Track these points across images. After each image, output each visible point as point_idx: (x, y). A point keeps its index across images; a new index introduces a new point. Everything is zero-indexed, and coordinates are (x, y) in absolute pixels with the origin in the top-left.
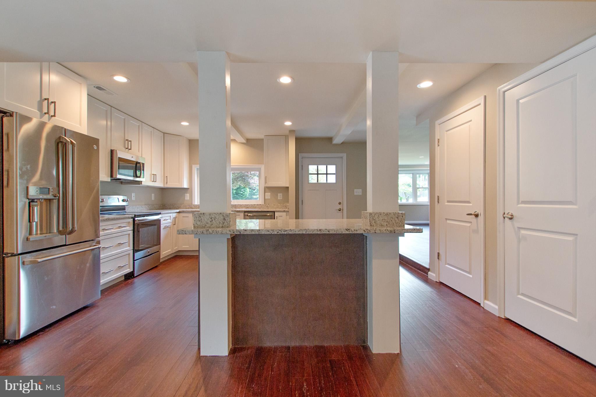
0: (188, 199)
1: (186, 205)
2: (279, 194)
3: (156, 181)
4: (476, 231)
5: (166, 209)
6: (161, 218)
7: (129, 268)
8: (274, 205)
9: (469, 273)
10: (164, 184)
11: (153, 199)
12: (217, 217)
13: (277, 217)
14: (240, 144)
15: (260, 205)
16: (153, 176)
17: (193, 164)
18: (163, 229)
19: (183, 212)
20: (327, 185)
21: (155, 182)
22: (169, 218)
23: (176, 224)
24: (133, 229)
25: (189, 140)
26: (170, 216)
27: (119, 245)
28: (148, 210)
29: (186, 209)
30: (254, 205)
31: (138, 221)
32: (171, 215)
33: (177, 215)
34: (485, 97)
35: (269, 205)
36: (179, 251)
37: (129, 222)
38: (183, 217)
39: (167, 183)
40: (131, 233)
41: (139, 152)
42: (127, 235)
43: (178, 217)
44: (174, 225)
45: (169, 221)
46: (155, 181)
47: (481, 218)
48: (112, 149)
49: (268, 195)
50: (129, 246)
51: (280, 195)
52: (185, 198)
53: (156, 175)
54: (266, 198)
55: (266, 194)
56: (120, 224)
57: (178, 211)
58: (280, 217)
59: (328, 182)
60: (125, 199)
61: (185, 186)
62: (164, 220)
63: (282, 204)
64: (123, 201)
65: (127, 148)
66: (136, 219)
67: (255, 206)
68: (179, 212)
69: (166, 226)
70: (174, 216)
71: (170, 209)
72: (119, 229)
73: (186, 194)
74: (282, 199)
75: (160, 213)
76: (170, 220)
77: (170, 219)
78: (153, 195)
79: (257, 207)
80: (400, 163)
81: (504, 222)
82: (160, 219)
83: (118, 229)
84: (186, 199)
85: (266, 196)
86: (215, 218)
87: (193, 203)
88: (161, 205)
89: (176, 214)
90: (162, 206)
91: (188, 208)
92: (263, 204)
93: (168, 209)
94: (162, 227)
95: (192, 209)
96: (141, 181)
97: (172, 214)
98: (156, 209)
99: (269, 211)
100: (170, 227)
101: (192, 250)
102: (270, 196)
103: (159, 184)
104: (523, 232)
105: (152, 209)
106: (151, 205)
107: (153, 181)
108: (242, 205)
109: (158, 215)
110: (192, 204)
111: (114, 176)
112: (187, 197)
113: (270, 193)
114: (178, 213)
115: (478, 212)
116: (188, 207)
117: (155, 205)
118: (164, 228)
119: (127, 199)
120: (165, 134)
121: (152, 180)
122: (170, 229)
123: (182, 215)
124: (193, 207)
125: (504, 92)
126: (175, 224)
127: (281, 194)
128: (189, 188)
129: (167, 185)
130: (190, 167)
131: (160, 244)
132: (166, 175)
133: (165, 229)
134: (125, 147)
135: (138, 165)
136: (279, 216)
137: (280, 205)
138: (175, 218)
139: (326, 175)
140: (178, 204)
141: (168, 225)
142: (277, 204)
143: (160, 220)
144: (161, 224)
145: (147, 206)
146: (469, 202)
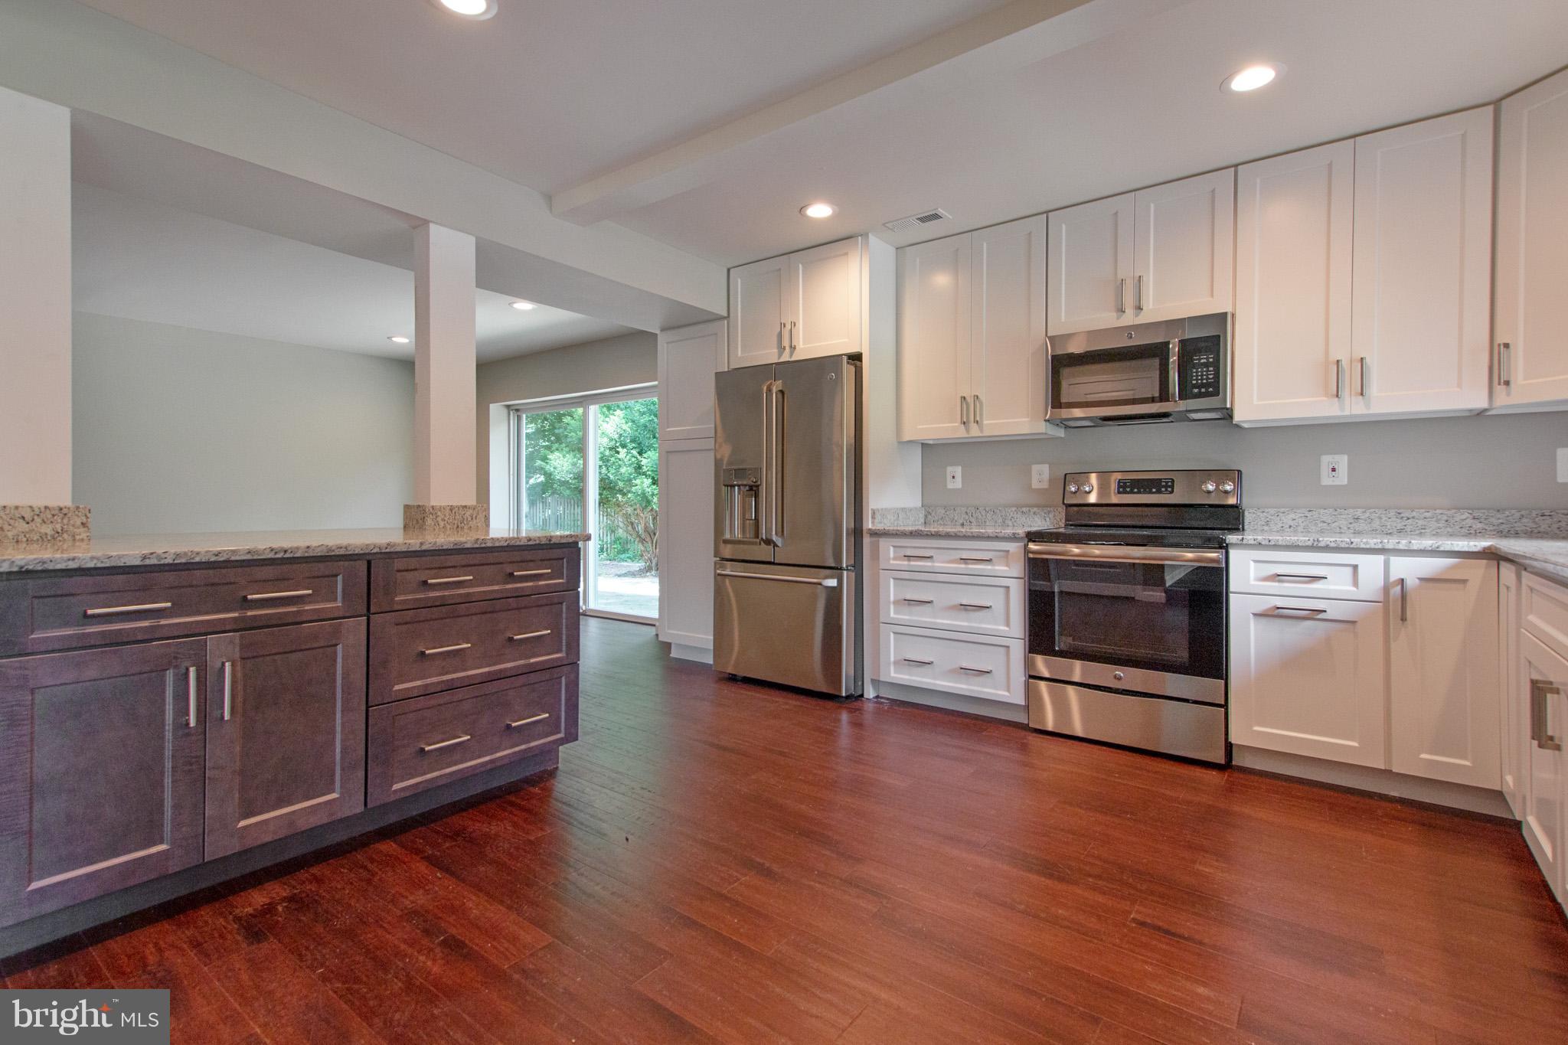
7: (1008, 689)
10: (1491, 395)
18: (1258, 615)
21: (1355, 393)
24: (1022, 576)
26: (1356, 566)
27: (965, 610)
37: (1007, 551)
39: (1508, 382)
41: (1212, 295)
42: (1000, 590)
45: (1333, 587)
46: (1355, 389)
50: (1007, 625)
57: (1474, 544)
65: (1124, 310)
70: (1408, 573)
114: (1477, 560)
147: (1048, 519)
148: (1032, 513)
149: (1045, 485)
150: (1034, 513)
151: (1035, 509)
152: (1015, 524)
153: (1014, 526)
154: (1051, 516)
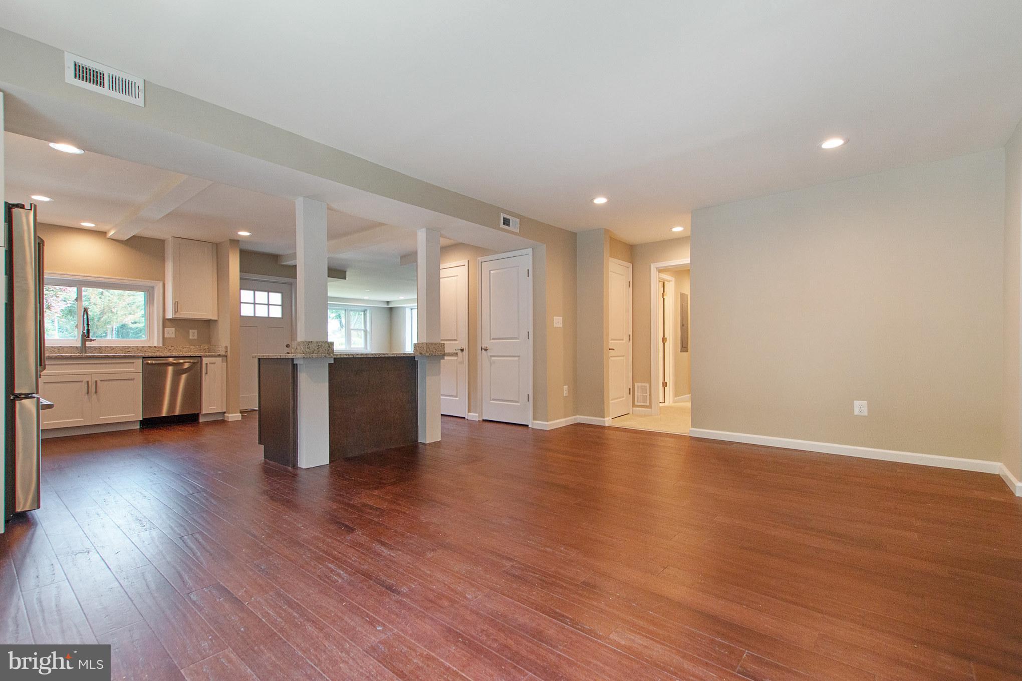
2: (191, 332)
4: (462, 363)
8: (183, 348)
9: (456, 396)
12: (323, 345)
13: (207, 364)
14: (111, 240)
15: (155, 347)
20: (268, 320)
30: (143, 347)
34: (469, 261)
35: (172, 348)
47: (466, 352)
49: (171, 332)
51: (193, 333)
54: (166, 336)
55: (166, 330)
58: (212, 365)
59: (271, 316)
63: (197, 347)
67: (145, 349)
74: (196, 338)
79: (150, 350)
80: (330, 294)
81: (482, 352)
85: (166, 333)
86: (321, 346)
92: (163, 346)
99: (186, 356)
102: (174, 333)
104: (493, 358)
113: (173, 329)
115: (463, 347)
125: (482, 262)
127: (196, 331)
136: (210, 363)
137: (194, 347)
139: (267, 306)
142: (188, 346)
146: (456, 340)
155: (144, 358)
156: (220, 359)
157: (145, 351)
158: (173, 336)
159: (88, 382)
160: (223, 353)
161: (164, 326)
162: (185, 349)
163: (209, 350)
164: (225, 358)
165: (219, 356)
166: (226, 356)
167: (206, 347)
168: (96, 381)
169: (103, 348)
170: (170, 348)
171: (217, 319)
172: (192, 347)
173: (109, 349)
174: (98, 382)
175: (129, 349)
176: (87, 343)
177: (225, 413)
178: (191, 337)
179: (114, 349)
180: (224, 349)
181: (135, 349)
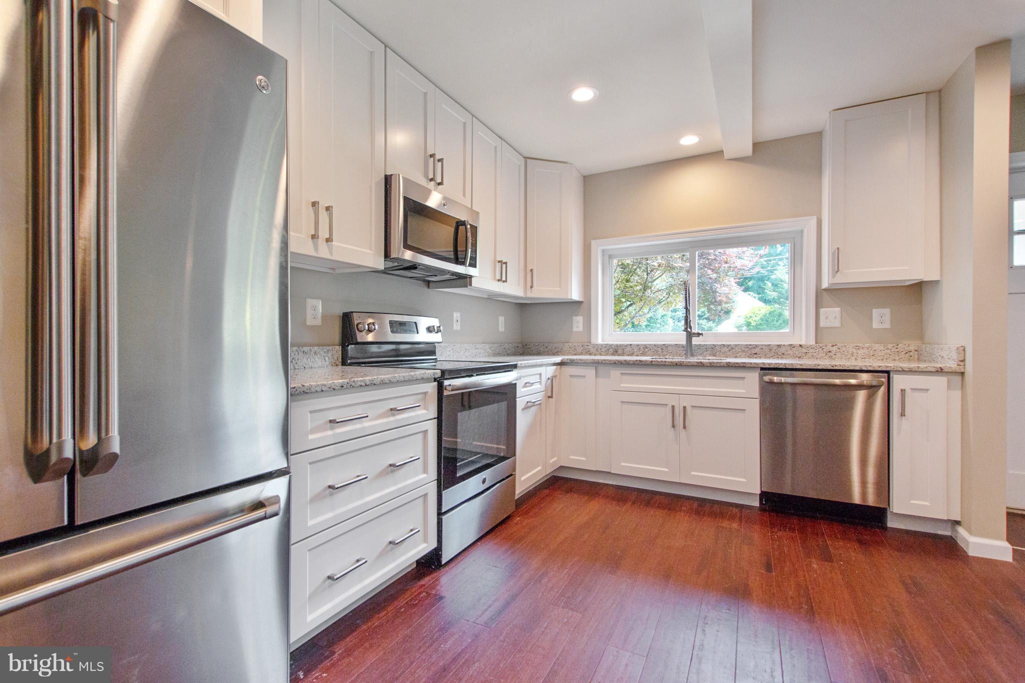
0: (581, 329)
1: (574, 344)
2: (876, 313)
3: (506, 281)
5: (530, 354)
6: (517, 380)
7: (425, 540)
8: (858, 348)
10: (525, 291)
11: (501, 328)
13: (902, 390)
14: (732, 161)
15: (801, 345)
16: (498, 265)
17: (594, 239)
18: (523, 409)
19: (571, 363)
21: (504, 282)
22: (537, 378)
23: (554, 396)
24: (436, 416)
25: (584, 177)
26: (540, 374)
27: (392, 471)
28: (489, 356)
29: (575, 354)
30: (779, 346)
31: (452, 390)
32: (541, 370)
33: (556, 370)
35: (835, 348)
36: (561, 466)
37: (425, 393)
38: (571, 376)
39: (532, 287)
40: (431, 427)
41: (464, 195)
42: (420, 436)
43: (557, 377)
44: (551, 399)
45: (537, 386)
46: (504, 279)
48: (388, 173)
49: (831, 315)
50: (425, 471)
51: (882, 315)
52: (572, 327)
53: (506, 263)
54: (822, 324)
55: (822, 311)
56: (393, 401)
57: (558, 359)
58: (918, 394)
60: (434, 327)
61: (575, 294)
62: (526, 385)
63: (890, 346)
64: (430, 330)
65: (431, 180)
66: (446, 383)
67: (782, 350)
68: (561, 364)
69: (530, 402)
70: (550, 375)
71: (539, 354)
72: (392, 419)
73: (574, 318)
74: (887, 325)
75: (515, 367)
76: (539, 386)
77: (540, 382)
78: (501, 319)
79: (790, 352)
82: (514, 382)
83: (388, 416)
84: (575, 329)
85: (822, 318)
87: (593, 341)
88: (519, 343)
89: (555, 367)
90: (520, 345)
91: (581, 354)
92: (813, 343)
93: (534, 354)
94: (520, 403)
95: (590, 354)
96: (471, 277)
97: (544, 368)
98: (508, 355)
99: (864, 368)
100: (540, 404)
101: (594, 469)
102: (839, 317)
103: (513, 289)
105: (499, 354)
106: (497, 343)
107: (499, 280)
108: (736, 345)
109: (510, 371)
110: (590, 343)
111: (393, 255)
112: (578, 323)
113: (838, 309)
114: (559, 366)
116: (579, 350)
117: (507, 344)
118: (526, 408)
119: (439, 327)
120: (528, 160)
121: (498, 277)
122: (540, 408)
123: (569, 370)
124: (592, 350)
126: (551, 397)
127: (887, 311)
128: (582, 302)
129: (531, 292)
130: (584, 245)
131: (515, 455)
132: (529, 269)
133: (526, 411)
134: (426, 175)
135: (461, 228)
136: (914, 388)
137: (882, 348)
138: (552, 379)
140: (556, 343)
141: (533, 399)
142: (867, 345)
143: (515, 384)
144: (518, 395)
145: (488, 347)
147: (327, 359)
148: (312, 353)
149: (318, 322)
150: (315, 353)
151: (316, 348)
152: (297, 367)
153: (295, 369)
154: (330, 355)
155: (762, 369)
156: (942, 380)
157: (783, 354)
158: (837, 323)
159: (673, 407)
160: (951, 364)
161: (818, 305)
162: (861, 352)
163: (919, 355)
164: (958, 379)
165: (940, 371)
166: (963, 374)
167: (912, 348)
168: (685, 408)
169: (717, 348)
170: (829, 347)
171: (938, 279)
172: (877, 346)
173: (725, 349)
174: (689, 410)
175: (756, 350)
176: (694, 339)
177: (958, 523)
178: (875, 325)
179: (732, 349)
180: (954, 355)
181: (766, 349)
